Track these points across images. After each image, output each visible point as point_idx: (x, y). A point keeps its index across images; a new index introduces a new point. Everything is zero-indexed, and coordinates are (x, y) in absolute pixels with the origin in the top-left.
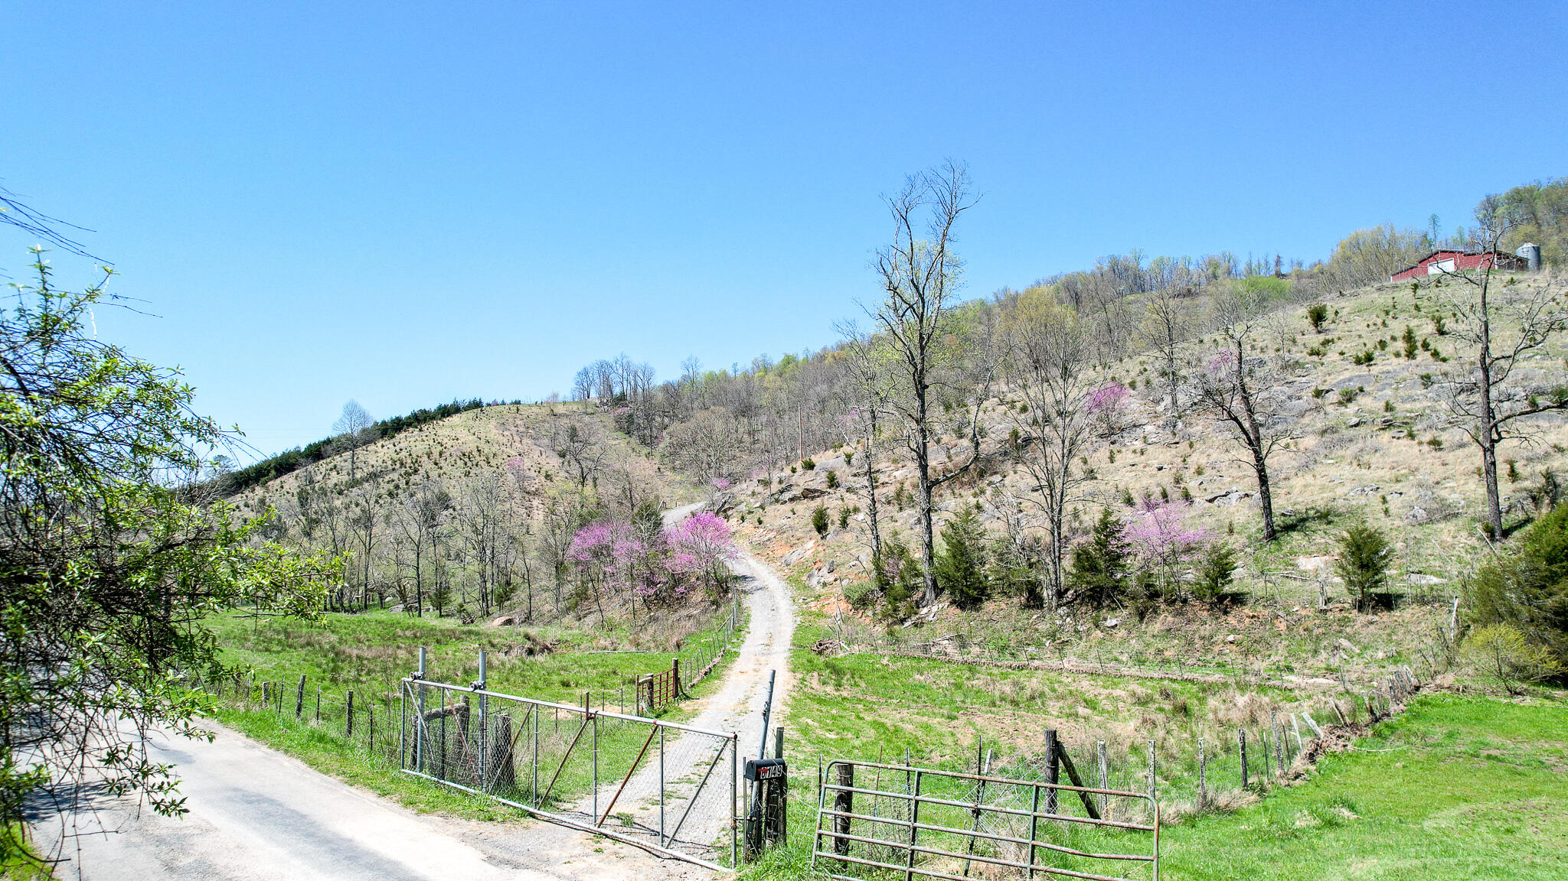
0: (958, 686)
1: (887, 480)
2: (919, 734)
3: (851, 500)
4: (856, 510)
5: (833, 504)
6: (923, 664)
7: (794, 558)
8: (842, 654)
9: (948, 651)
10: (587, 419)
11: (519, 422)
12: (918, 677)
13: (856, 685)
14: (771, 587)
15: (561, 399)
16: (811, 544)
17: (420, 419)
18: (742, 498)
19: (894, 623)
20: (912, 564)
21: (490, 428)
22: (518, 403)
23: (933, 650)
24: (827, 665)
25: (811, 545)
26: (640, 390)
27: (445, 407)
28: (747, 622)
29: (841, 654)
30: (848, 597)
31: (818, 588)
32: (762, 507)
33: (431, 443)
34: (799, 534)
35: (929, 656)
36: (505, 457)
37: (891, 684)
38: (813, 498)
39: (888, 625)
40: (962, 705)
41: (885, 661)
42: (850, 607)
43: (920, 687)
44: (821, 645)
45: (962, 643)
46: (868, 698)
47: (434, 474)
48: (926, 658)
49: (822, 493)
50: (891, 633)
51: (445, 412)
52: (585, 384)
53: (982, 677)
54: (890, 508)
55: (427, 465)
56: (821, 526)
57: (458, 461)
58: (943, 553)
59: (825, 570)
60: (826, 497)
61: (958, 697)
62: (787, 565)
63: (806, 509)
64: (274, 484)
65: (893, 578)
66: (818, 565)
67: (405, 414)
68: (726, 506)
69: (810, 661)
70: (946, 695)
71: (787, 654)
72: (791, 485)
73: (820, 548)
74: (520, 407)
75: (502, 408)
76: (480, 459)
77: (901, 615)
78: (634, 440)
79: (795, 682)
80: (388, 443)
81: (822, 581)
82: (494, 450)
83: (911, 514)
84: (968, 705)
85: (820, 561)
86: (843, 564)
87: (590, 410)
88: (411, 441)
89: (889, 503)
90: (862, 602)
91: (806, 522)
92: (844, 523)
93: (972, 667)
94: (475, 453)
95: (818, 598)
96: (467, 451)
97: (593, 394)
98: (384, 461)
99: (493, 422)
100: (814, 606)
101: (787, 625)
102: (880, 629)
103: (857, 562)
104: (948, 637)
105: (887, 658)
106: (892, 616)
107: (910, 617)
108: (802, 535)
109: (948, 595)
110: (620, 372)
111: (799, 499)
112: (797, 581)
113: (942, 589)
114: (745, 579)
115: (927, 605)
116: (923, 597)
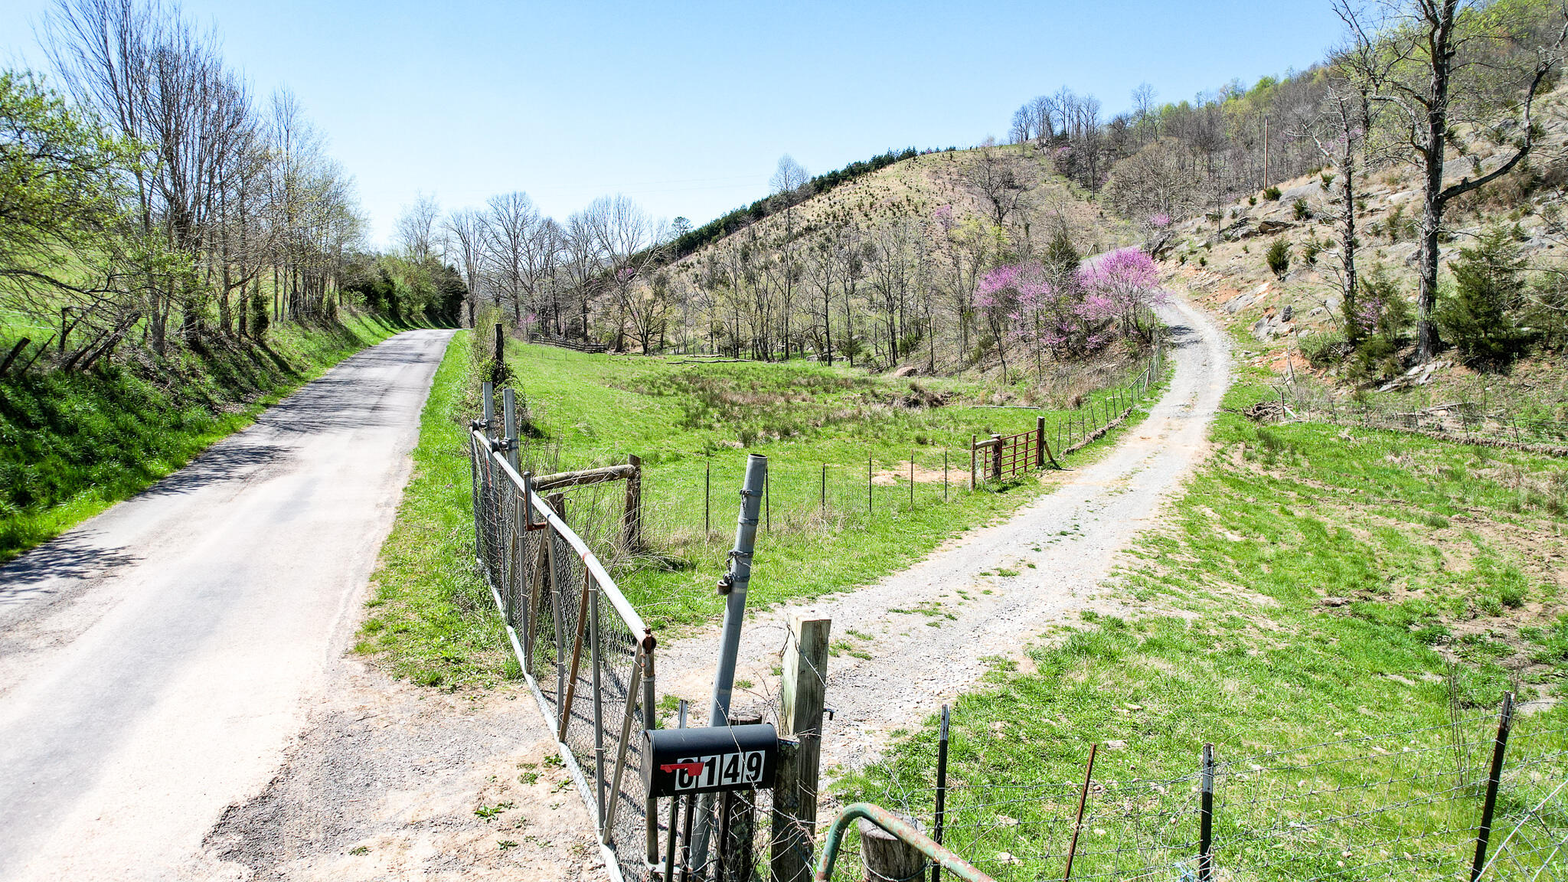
0: (1455, 476)
1: (1378, 206)
2: (1377, 545)
3: (1324, 232)
4: (1329, 245)
5: (1296, 240)
6: (1402, 441)
7: (1241, 304)
8: (1286, 424)
9: (1445, 425)
10: (1024, 163)
11: (952, 170)
12: (1389, 457)
13: (1295, 463)
14: (1206, 338)
15: (997, 142)
16: (1264, 287)
17: (855, 172)
18: (1184, 237)
19: (1368, 386)
20: (1400, 307)
21: (922, 178)
22: (953, 149)
23: (1421, 423)
24: (1261, 435)
25: (1263, 289)
26: (1083, 127)
27: (880, 158)
28: (1168, 378)
29: (1284, 422)
30: (1304, 351)
31: (1267, 341)
32: (1208, 246)
33: (864, 195)
34: (1249, 276)
35: (1412, 430)
36: (934, 205)
37: (1346, 465)
38: (1273, 233)
39: (1358, 388)
40: (1459, 505)
41: (1344, 434)
42: (1307, 363)
43: (1393, 472)
44: (1259, 409)
45: (1470, 414)
46: (1309, 484)
47: (863, 226)
48: (1408, 433)
49: (1286, 226)
50: (1360, 398)
51: (880, 163)
52: (1023, 125)
53: (1498, 464)
54: (1379, 240)
55: (858, 216)
56: (1278, 263)
57: (888, 212)
58: (1453, 294)
59: (1278, 318)
60: (1291, 231)
61: (1453, 492)
62: (1231, 313)
63: (1261, 246)
64: (723, 242)
65: (1371, 327)
66: (1271, 312)
67: (840, 167)
68: (1165, 246)
69: (1238, 428)
70: (1432, 489)
71: (1212, 419)
72: (1246, 219)
73: (1276, 292)
74: (954, 154)
75: (935, 155)
76: (910, 209)
77: (1379, 375)
78: (1075, 185)
79: (1209, 454)
80: (823, 197)
81: (1273, 332)
82: (923, 199)
83: (1409, 248)
84: (1470, 505)
85: (1273, 307)
86: (1304, 311)
87: (1028, 153)
88: (846, 195)
89: (1377, 234)
90: (1323, 358)
91: (1261, 261)
92: (1311, 260)
93: (1482, 450)
94: (905, 203)
95: (1265, 351)
96: (896, 201)
97: (1032, 135)
98: (818, 215)
99: (926, 171)
100: (1258, 362)
101: (1219, 382)
102: (1345, 393)
103: (1323, 308)
104: (1446, 406)
105: (1347, 430)
106: (1364, 377)
107: (1392, 378)
108: (1254, 277)
109: (1454, 351)
110: (1062, 108)
111: (1256, 234)
112: (1241, 331)
113: (1446, 344)
114: (1179, 330)
115: (1419, 362)
116: (1416, 353)
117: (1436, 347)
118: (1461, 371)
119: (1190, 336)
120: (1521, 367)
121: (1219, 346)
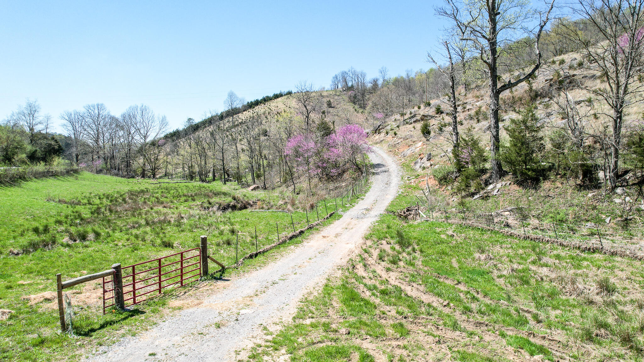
1: (471, 107)
3: (448, 119)
7: (409, 153)
9: (509, 222)
10: (336, 97)
15: (325, 89)
16: (420, 144)
18: (389, 123)
19: (468, 196)
21: (292, 102)
22: (307, 91)
24: (399, 234)
26: (359, 84)
27: (277, 94)
28: (366, 192)
29: (418, 220)
30: (436, 177)
31: (419, 171)
32: (398, 127)
33: (267, 109)
34: (414, 139)
35: (492, 227)
38: (427, 120)
39: (463, 197)
41: (451, 231)
42: (437, 183)
45: (523, 215)
49: (432, 117)
50: (462, 204)
51: (276, 96)
52: (336, 82)
54: (472, 122)
55: (263, 118)
56: (426, 132)
57: (275, 116)
59: (425, 159)
60: (433, 119)
62: (404, 157)
65: (467, 163)
66: (422, 156)
67: (260, 98)
68: (381, 127)
72: (416, 115)
74: (308, 93)
75: (300, 94)
81: (422, 166)
83: (485, 124)
85: (423, 154)
86: (437, 155)
87: (338, 94)
88: (260, 109)
89: (471, 119)
90: (444, 180)
91: (419, 132)
92: (441, 130)
94: (283, 112)
96: (280, 111)
97: (340, 86)
99: (295, 100)
100: (413, 182)
101: (391, 194)
102: (456, 199)
103: (446, 154)
104: (509, 208)
106: (465, 191)
107: (479, 192)
108: (416, 140)
109: (510, 176)
110: (351, 75)
111: (419, 121)
112: (408, 166)
113: (506, 172)
114: (378, 166)
115: (493, 182)
116: (490, 177)
117: (502, 174)
118: (515, 187)
119: (383, 169)
120: (546, 185)
121: (396, 174)
